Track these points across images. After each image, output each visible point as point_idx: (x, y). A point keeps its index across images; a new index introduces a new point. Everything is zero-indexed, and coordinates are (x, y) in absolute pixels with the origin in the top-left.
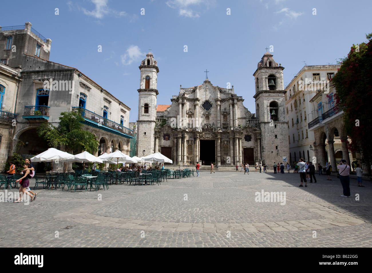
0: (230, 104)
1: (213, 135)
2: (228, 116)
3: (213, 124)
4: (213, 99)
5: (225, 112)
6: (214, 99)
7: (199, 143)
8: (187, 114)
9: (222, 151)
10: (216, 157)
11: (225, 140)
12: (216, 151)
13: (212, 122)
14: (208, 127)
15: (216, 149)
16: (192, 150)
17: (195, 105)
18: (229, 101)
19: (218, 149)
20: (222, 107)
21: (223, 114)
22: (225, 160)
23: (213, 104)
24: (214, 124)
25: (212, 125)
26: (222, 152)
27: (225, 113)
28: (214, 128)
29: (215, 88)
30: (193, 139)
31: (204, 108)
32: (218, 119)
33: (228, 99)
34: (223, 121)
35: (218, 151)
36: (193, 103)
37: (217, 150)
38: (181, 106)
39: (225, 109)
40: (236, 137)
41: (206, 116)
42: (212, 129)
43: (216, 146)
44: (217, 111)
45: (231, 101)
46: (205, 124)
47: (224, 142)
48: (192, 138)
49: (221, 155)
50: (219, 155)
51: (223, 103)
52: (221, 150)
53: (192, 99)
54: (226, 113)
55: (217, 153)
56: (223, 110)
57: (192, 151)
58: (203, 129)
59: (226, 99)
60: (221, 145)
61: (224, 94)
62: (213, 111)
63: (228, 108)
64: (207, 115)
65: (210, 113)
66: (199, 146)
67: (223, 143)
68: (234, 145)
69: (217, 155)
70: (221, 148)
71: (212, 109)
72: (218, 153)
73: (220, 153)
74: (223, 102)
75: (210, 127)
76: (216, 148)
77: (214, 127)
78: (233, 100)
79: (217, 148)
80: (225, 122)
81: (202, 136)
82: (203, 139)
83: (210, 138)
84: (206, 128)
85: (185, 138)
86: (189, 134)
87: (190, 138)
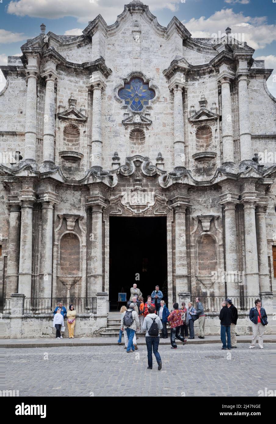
0: (223, 81)
1: (161, 197)
2: (213, 128)
3: (158, 160)
4: (158, 69)
5: (204, 113)
6: (161, 71)
7: (107, 228)
8: (59, 117)
9: (192, 255)
10: (170, 279)
11: (205, 217)
12: (169, 256)
13: (157, 153)
14: (138, 167)
15: (169, 250)
16: (78, 253)
17: (92, 86)
18: (218, 71)
19: (177, 250)
20: (190, 95)
21: (194, 123)
22: (204, 290)
23: (156, 88)
24: (162, 159)
25: (154, 162)
26: (193, 261)
27: (204, 118)
28: (164, 172)
29: (165, 30)
30: (83, 213)
31: (127, 103)
32: (177, 140)
33: (214, 66)
34: (195, 147)
35: (177, 255)
36: (84, 83)
37: (174, 254)
38: (32, 82)
39: (203, 103)
40: (248, 202)
41: (133, 131)
42: (156, 176)
43: (169, 238)
44: (172, 114)
45: (224, 69)
46: (129, 159)
47: (200, 222)
48: (79, 209)
49: (190, 273)
50: (181, 271)
51: (196, 83)
52: (188, 254)
53: (79, 65)
54: (208, 115)
55: (173, 265)
56: (198, 108)
57: (78, 259)
58: (121, 176)
59: (207, 65)
60: (188, 236)
61: (199, 50)
62: (158, 114)
63: (212, 99)
64: (135, 124)
65: (147, 117)
66: (107, 239)
67: (195, 228)
68: (240, 233)
69: (174, 271)
70: (188, 246)
71: (154, 106)
72: (177, 263)
73: (185, 262)
74: (194, 79)
75: (149, 171)
76: (169, 246)
77: (161, 167)
78: (233, 63)
79: (173, 248)
80: (202, 150)
81: (116, 201)
82: (121, 215)
83: (147, 210)
84: (131, 174)
85: (50, 206)
86: (66, 194)
87: (69, 208)
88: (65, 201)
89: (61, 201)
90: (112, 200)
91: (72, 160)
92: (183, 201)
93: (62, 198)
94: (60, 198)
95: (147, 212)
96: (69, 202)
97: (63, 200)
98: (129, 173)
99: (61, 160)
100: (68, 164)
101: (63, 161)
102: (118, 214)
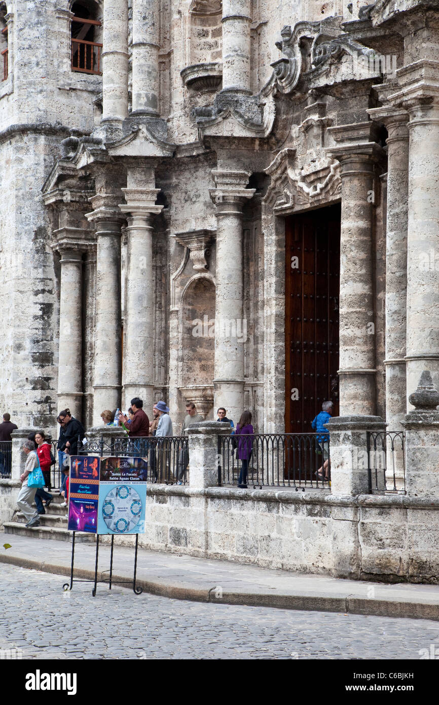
7: (270, 250)
81: (279, 172)
82: (291, 208)
83: (331, 179)
84: (295, 83)
85: (134, 222)
86: (196, 180)
87: (202, 213)
88: (194, 199)
89: (186, 201)
90: (273, 173)
91: (207, 86)
92: (351, 139)
93: (186, 193)
94: (184, 195)
95: (332, 187)
96: (202, 199)
97: (189, 197)
98: (290, 83)
99: (188, 95)
100: (201, 101)
101: (192, 96)
102: (286, 209)
